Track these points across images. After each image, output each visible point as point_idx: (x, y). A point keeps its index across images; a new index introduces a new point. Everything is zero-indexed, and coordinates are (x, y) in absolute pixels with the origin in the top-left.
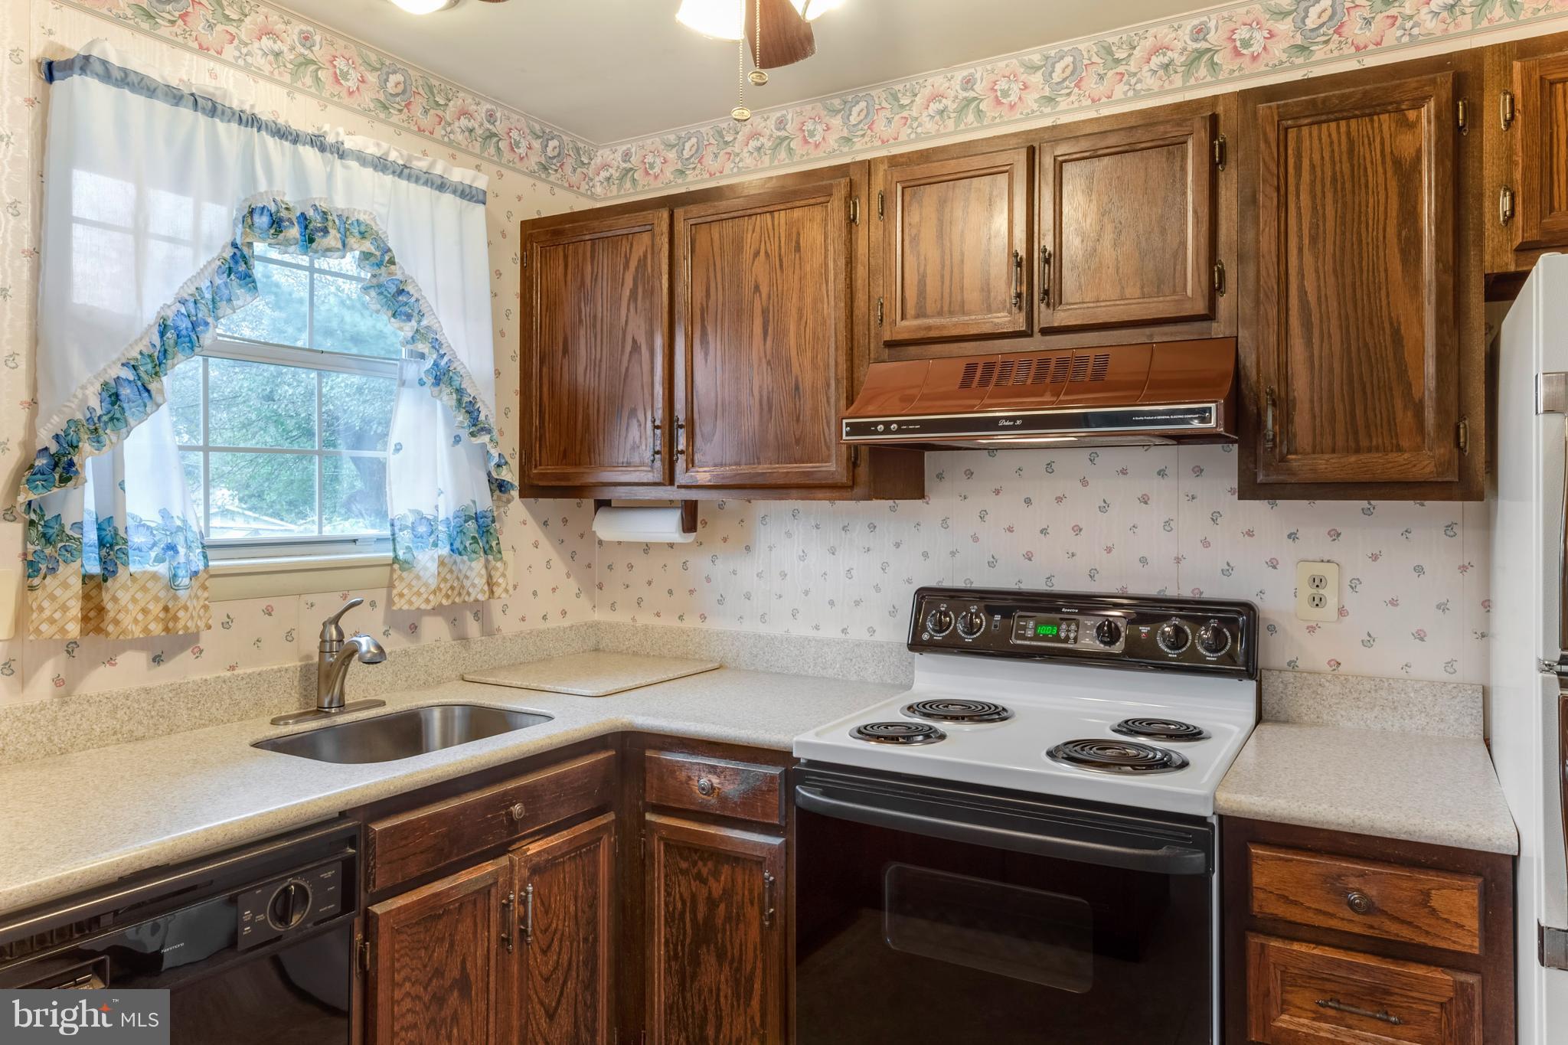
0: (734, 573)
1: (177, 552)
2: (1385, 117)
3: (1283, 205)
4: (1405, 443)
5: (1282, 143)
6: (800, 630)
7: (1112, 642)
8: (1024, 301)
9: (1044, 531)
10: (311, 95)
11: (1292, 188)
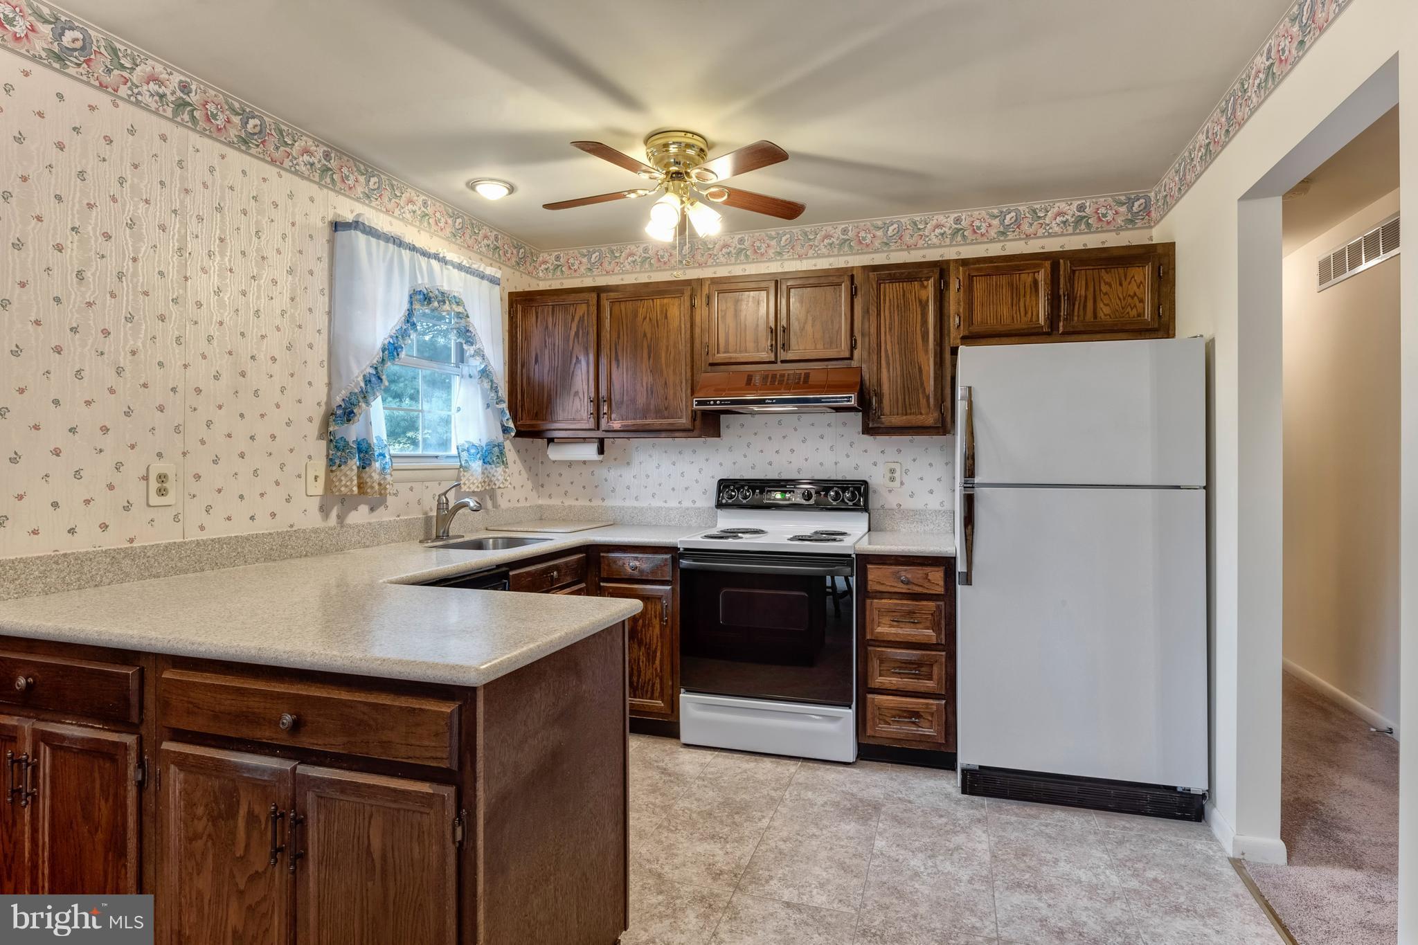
0: (621, 476)
1: (385, 457)
2: (916, 283)
3: (879, 314)
4: (923, 412)
5: (879, 289)
6: (657, 503)
7: (808, 499)
8: (774, 348)
9: (777, 452)
10: (426, 231)
11: (882, 308)
